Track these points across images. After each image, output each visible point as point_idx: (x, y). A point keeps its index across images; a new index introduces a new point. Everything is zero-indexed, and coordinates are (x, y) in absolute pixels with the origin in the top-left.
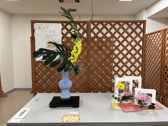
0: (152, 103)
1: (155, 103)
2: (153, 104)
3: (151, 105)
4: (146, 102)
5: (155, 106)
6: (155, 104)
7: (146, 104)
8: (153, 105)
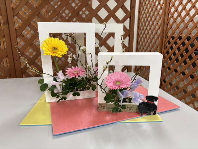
0: (147, 97)
1: (156, 95)
2: (152, 98)
3: (146, 101)
4: (130, 95)
5: (156, 103)
6: (156, 99)
7: (130, 100)
8: (151, 102)
